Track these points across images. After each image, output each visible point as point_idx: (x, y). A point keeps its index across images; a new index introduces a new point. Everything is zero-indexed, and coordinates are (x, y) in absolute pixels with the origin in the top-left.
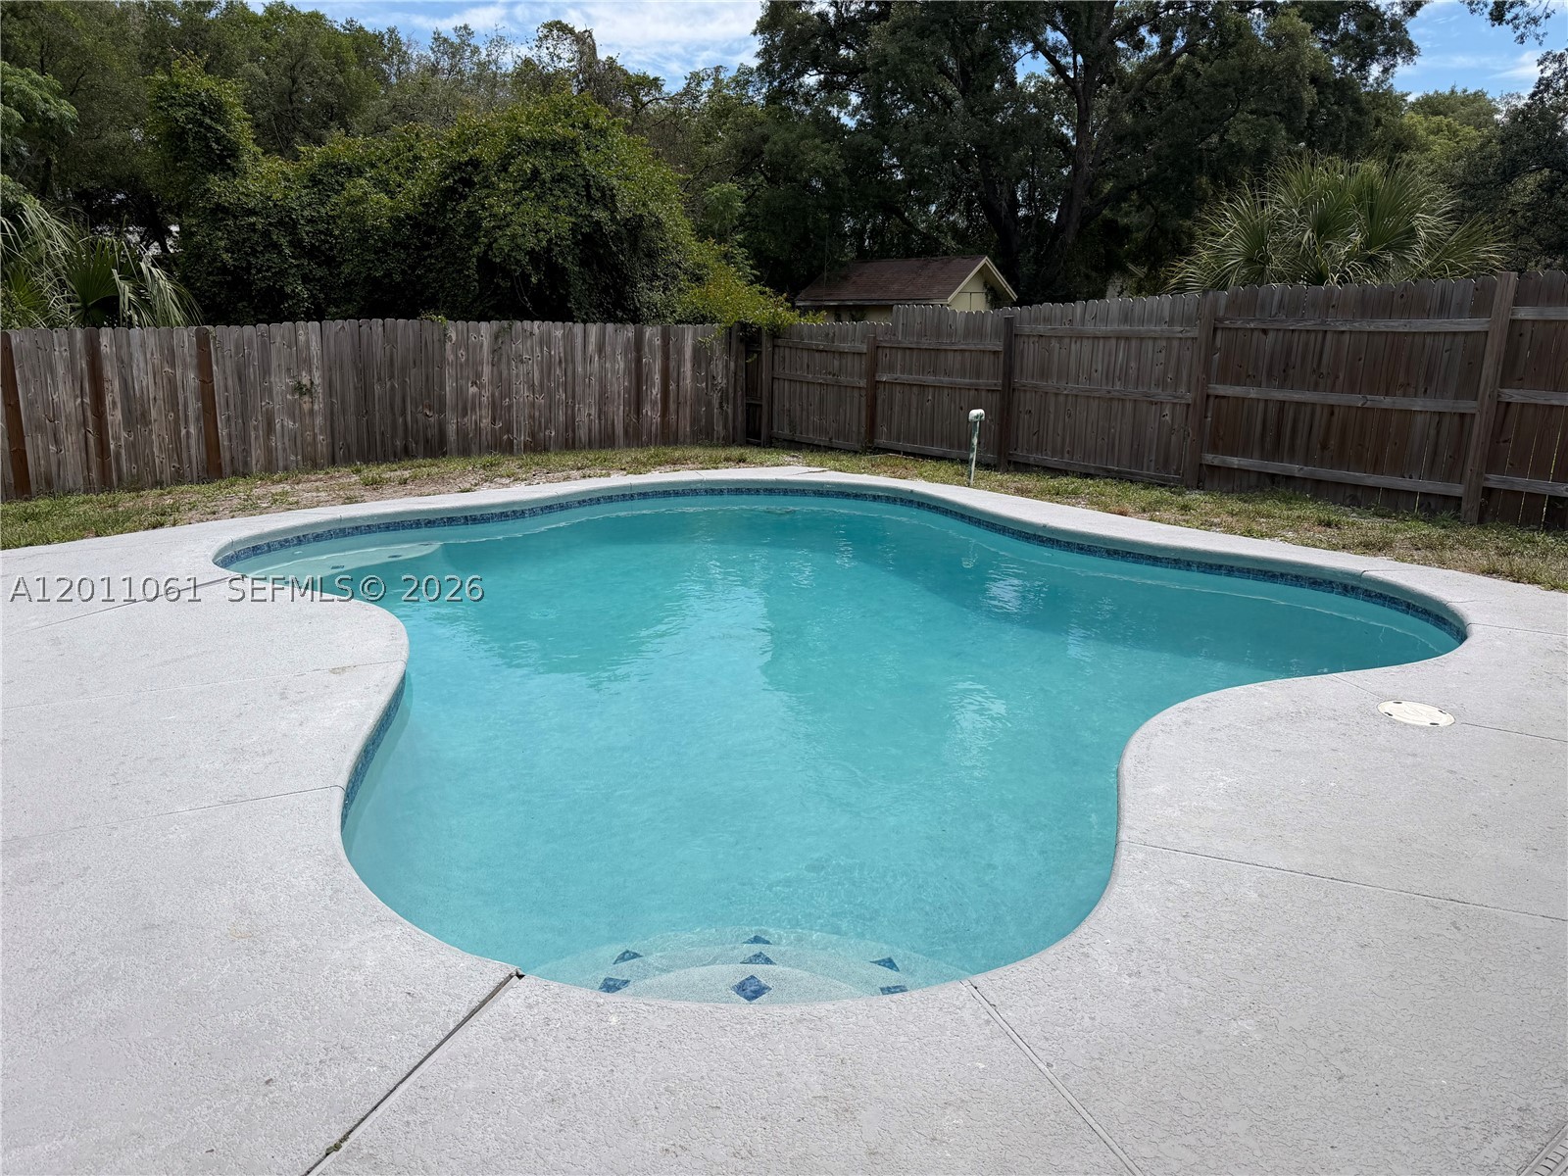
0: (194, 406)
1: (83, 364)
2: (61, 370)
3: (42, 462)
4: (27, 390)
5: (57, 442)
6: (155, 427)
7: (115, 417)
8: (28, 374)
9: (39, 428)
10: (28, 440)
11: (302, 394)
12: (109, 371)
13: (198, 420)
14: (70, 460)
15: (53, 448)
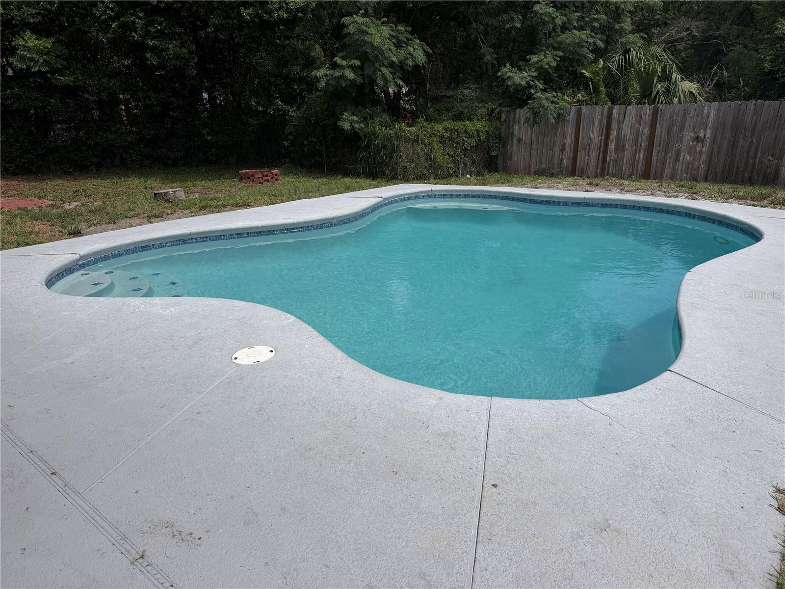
0: (645, 144)
1: (605, 122)
2: (596, 124)
3: (582, 163)
4: (583, 132)
5: (589, 155)
6: (626, 153)
7: (612, 146)
8: (585, 126)
9: (584, 149)
10: (579, 153)
11: (698, 142)
12: (614, 126)
13: (645, 151)
14: (592, 164)
15: (587, 157)
